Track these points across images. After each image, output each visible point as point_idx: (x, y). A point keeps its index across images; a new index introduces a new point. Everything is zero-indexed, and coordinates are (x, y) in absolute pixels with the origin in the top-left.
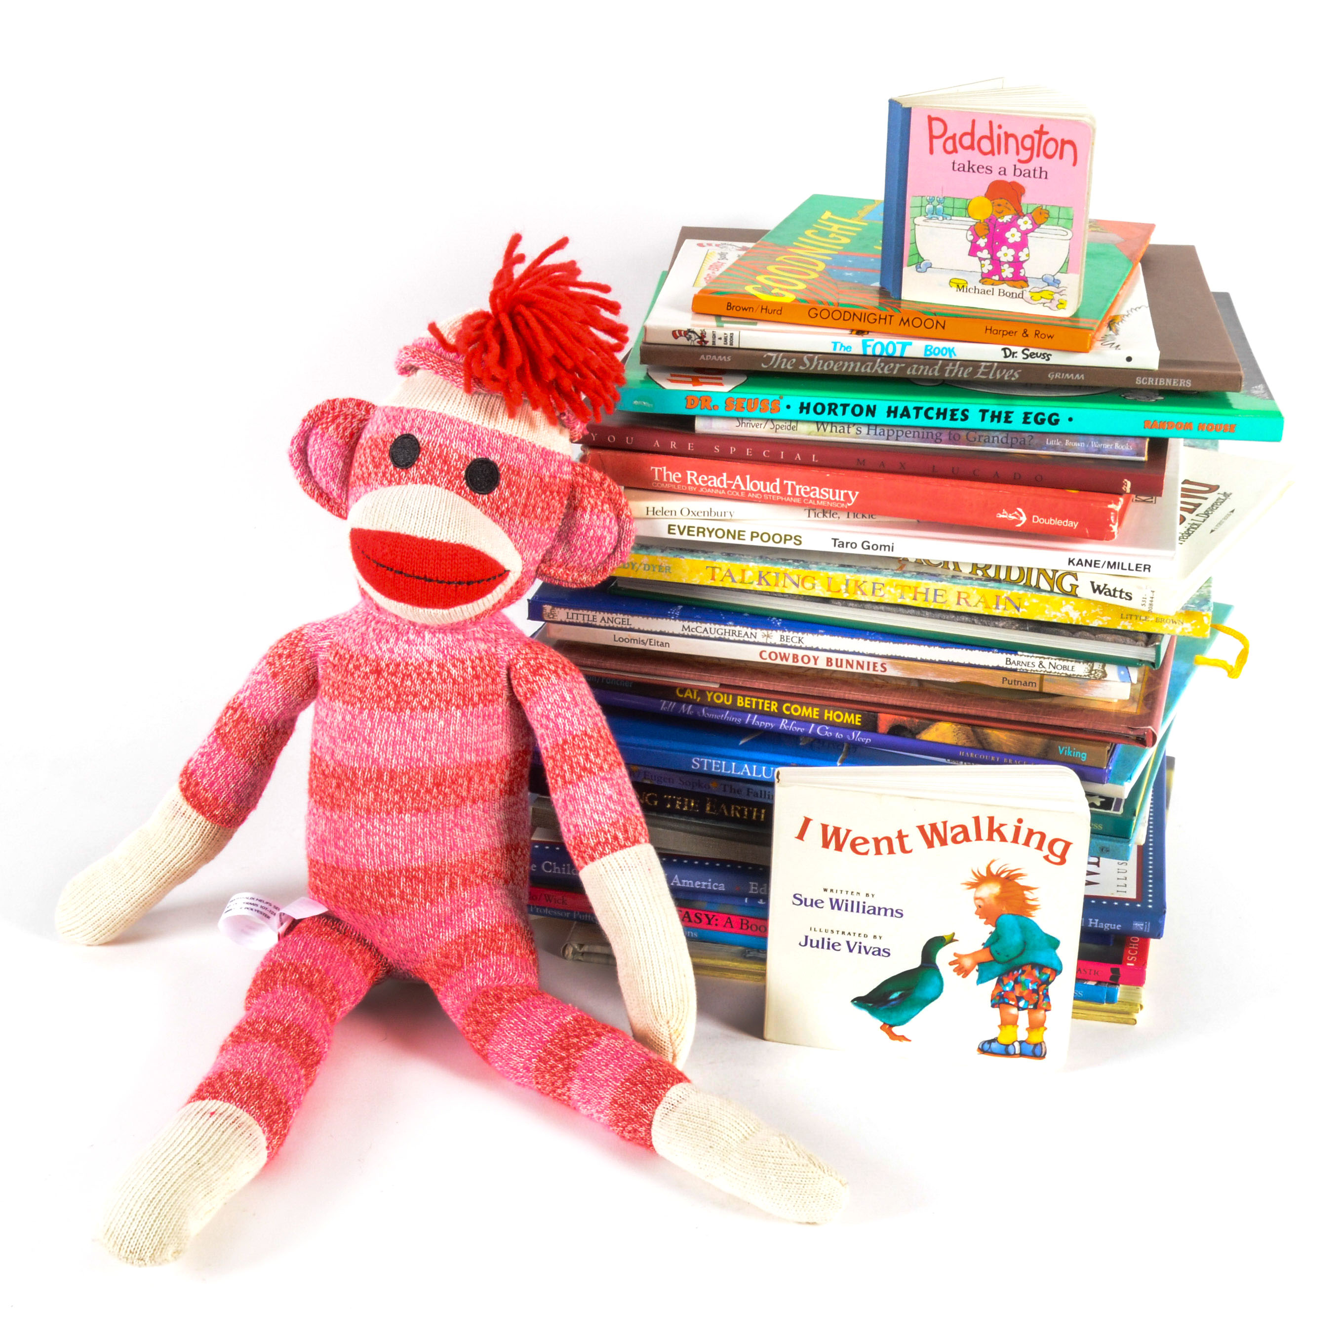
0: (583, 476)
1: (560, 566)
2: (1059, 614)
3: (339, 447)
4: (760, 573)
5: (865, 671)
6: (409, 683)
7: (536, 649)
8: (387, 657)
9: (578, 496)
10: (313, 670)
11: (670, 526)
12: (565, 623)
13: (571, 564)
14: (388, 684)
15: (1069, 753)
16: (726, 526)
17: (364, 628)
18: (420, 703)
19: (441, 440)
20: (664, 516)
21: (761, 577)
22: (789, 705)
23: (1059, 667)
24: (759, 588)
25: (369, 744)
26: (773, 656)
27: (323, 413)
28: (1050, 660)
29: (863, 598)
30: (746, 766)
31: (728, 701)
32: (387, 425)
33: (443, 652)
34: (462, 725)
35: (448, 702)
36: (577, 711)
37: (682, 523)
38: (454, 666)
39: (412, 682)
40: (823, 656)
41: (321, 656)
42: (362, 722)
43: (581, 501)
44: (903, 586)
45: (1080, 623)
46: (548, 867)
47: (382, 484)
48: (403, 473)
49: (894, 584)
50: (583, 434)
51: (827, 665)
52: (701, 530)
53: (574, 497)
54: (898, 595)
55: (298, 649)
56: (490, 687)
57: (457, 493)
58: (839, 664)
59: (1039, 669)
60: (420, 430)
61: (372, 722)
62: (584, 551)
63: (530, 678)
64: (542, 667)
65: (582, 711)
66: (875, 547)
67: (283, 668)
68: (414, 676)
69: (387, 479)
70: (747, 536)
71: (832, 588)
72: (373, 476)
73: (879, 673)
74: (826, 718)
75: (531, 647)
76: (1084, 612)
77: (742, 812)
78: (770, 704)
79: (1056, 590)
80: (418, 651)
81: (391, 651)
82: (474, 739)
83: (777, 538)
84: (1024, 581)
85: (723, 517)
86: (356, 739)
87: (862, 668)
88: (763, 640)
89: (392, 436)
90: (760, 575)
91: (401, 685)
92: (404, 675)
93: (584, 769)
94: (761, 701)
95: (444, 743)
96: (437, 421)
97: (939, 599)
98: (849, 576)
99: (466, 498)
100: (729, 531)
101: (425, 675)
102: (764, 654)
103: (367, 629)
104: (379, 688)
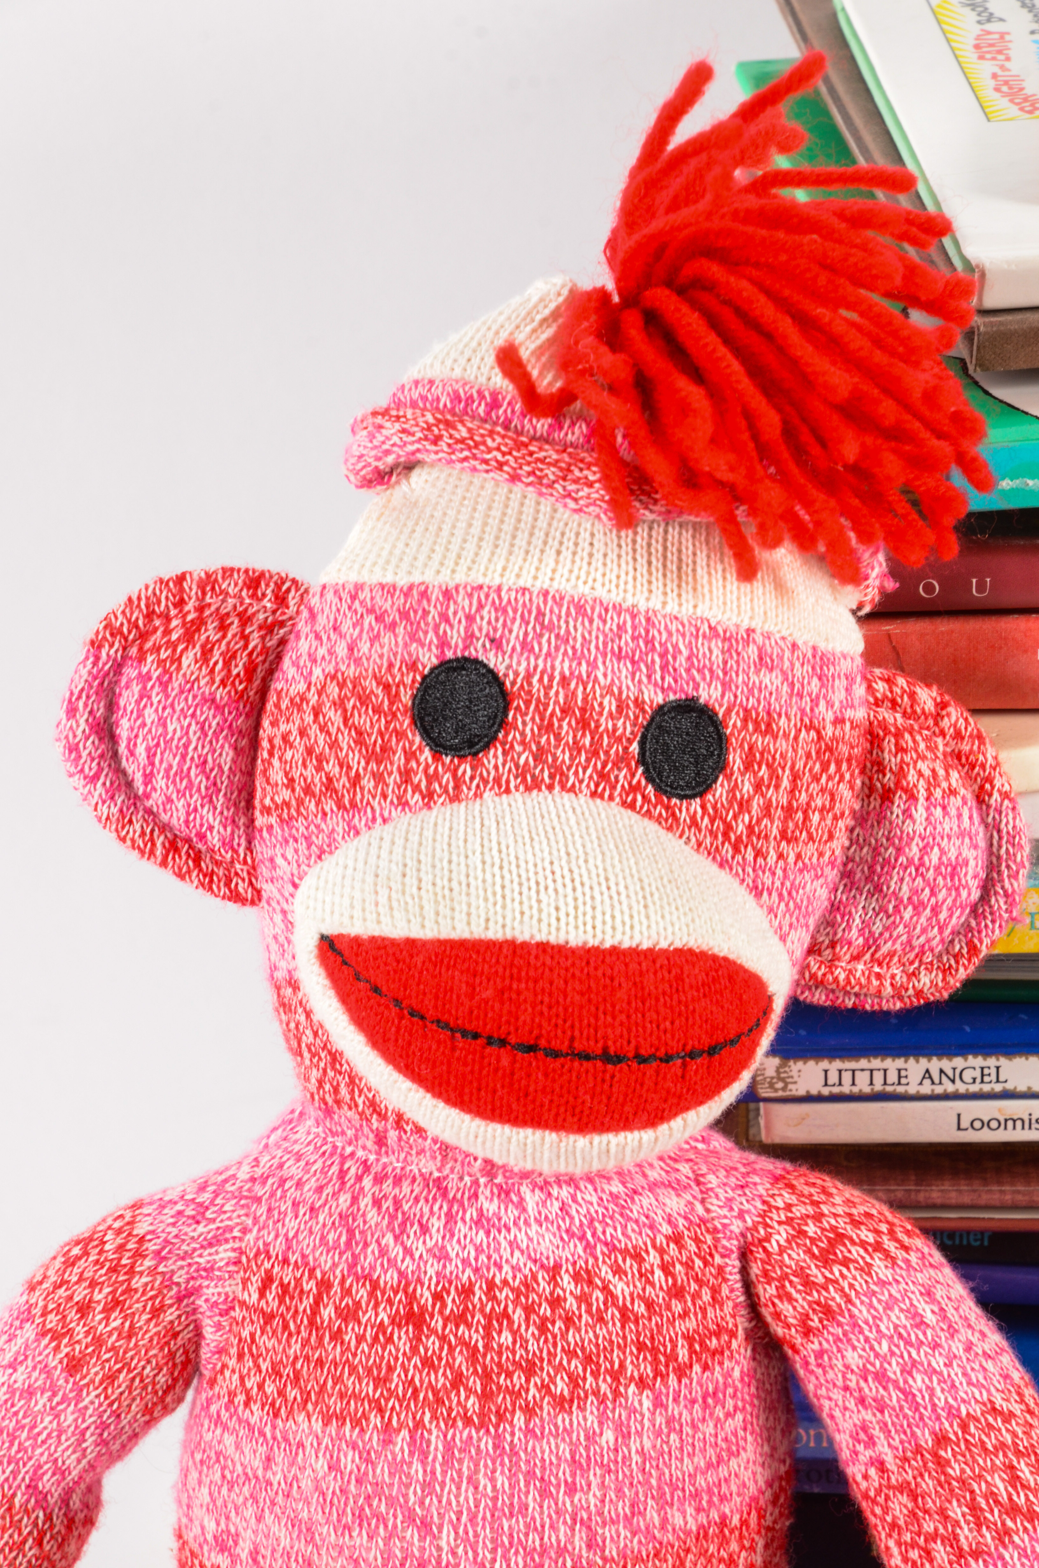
0: (894, 705)
1: (856, 958)
3: (219, 709)
6: (506, 1338)
7: (806, 1190)
8: (431, 1272)
9: (891, 760)
10: (185, 1335)
12: (819, 1099)
13: (885, 949)
14: (451, 1349)
17: (344, 1200)
18: (545, 1388)
19: (561, 666)
25: (425, 1526)
27: (149, 616)
32: (387, 638)
33: (582, 1238)
34: (659, 1434)
35: (616, 1375)
36: (958, 1348)
38: (618, 1271)
39: (515, 1333)
41: (211, 1291)
42: (396, 1467)
43: (901, 774)
47: (403, 804)
48: (466, 769)
50: (882, 590)
53: (880, 766)
55: (138, 1282)
56: (710, 1313)
57: (624, 804)
60: (496, 643)
61: (423, 1463)
62: (918, 908)
63: (817, 1274)
64: (840, 1237)
65: (969, 1347)
67: (99, 1342)
68: (518, 1315)
69: (416, 788)
72: (368, 783)
75: (791, 1187)
80: (513, 1245)
81: (442, 1256)
82: (688, 1466)
86: (382, 1519)
89: (413, 666)
91: (487, 1346)
92: (489, 1318)
93: (1013, 1510)
95: (619, 1491)
96: (540, 614)
99: (649, 814)
101: (545, 1309)
103: (355, 1200)
104: (428, 1363)
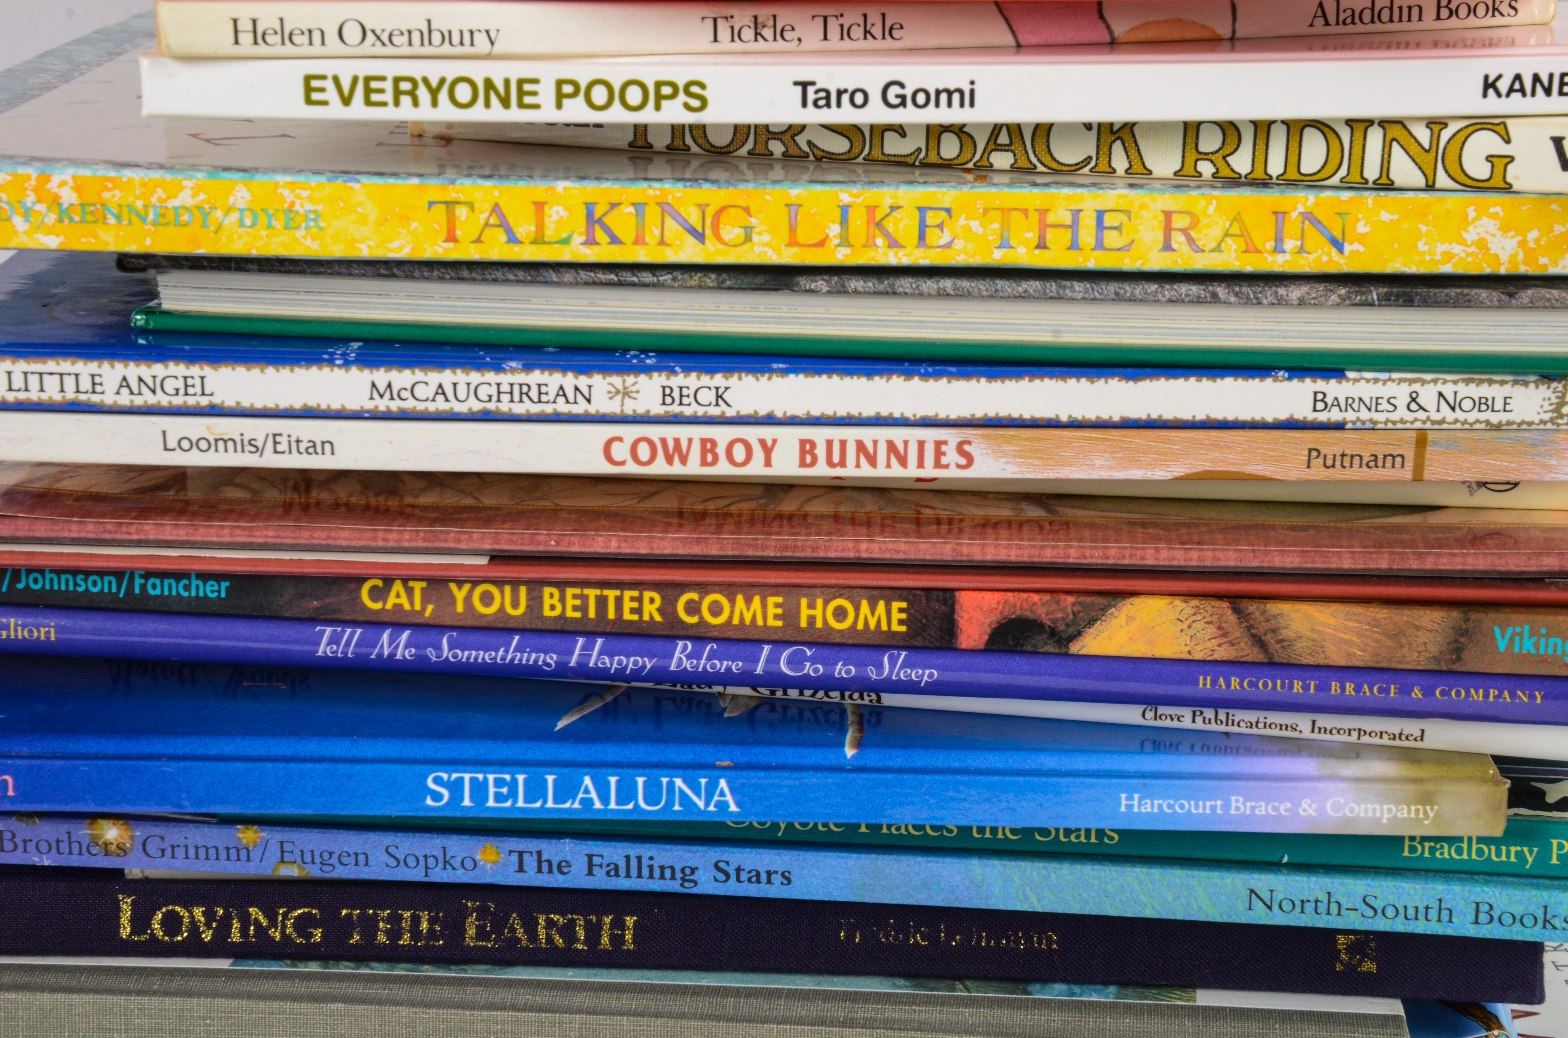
2: (1457, 249)
4: (590, 209)
5: (912, 471)
11: (308, 79)
15: (1528, 646)
16: (478, 71)
20: (289, 49)
21: (592, 220)
22: (694, 596)
23: (1467, 405)
24: (590, 255)
26: (644, 452)
28: (1440, 387)
29: (892, 258)
30: (587, 781)
31: (515, 605)
37: (346, 71)
40: (788, 437)
44: (1006, 212)
45: (1522, 269)
49: (980, 205)
51: (803, 464)
52: (405, 86)
54: (994, 238)
58: (836, 458)
59: (1409, 416)
66: (921, 98)
70: (546, 94)
71: (802, 236)
73: (953, 473)
74: (804, 623)
76: (1533, 235)
77: (568, 932)
78: (640, 600)
79: (1442, 180)
83: (634, 96)
84: (1343, 172)
85: (467, 49)
87: (903, 462)
88: (612, 407)
90: (590, 215)
94: (611, 594)
97: (1111, 239)
98: (845, 195)
100: (489, 84)
102: (616, 447)
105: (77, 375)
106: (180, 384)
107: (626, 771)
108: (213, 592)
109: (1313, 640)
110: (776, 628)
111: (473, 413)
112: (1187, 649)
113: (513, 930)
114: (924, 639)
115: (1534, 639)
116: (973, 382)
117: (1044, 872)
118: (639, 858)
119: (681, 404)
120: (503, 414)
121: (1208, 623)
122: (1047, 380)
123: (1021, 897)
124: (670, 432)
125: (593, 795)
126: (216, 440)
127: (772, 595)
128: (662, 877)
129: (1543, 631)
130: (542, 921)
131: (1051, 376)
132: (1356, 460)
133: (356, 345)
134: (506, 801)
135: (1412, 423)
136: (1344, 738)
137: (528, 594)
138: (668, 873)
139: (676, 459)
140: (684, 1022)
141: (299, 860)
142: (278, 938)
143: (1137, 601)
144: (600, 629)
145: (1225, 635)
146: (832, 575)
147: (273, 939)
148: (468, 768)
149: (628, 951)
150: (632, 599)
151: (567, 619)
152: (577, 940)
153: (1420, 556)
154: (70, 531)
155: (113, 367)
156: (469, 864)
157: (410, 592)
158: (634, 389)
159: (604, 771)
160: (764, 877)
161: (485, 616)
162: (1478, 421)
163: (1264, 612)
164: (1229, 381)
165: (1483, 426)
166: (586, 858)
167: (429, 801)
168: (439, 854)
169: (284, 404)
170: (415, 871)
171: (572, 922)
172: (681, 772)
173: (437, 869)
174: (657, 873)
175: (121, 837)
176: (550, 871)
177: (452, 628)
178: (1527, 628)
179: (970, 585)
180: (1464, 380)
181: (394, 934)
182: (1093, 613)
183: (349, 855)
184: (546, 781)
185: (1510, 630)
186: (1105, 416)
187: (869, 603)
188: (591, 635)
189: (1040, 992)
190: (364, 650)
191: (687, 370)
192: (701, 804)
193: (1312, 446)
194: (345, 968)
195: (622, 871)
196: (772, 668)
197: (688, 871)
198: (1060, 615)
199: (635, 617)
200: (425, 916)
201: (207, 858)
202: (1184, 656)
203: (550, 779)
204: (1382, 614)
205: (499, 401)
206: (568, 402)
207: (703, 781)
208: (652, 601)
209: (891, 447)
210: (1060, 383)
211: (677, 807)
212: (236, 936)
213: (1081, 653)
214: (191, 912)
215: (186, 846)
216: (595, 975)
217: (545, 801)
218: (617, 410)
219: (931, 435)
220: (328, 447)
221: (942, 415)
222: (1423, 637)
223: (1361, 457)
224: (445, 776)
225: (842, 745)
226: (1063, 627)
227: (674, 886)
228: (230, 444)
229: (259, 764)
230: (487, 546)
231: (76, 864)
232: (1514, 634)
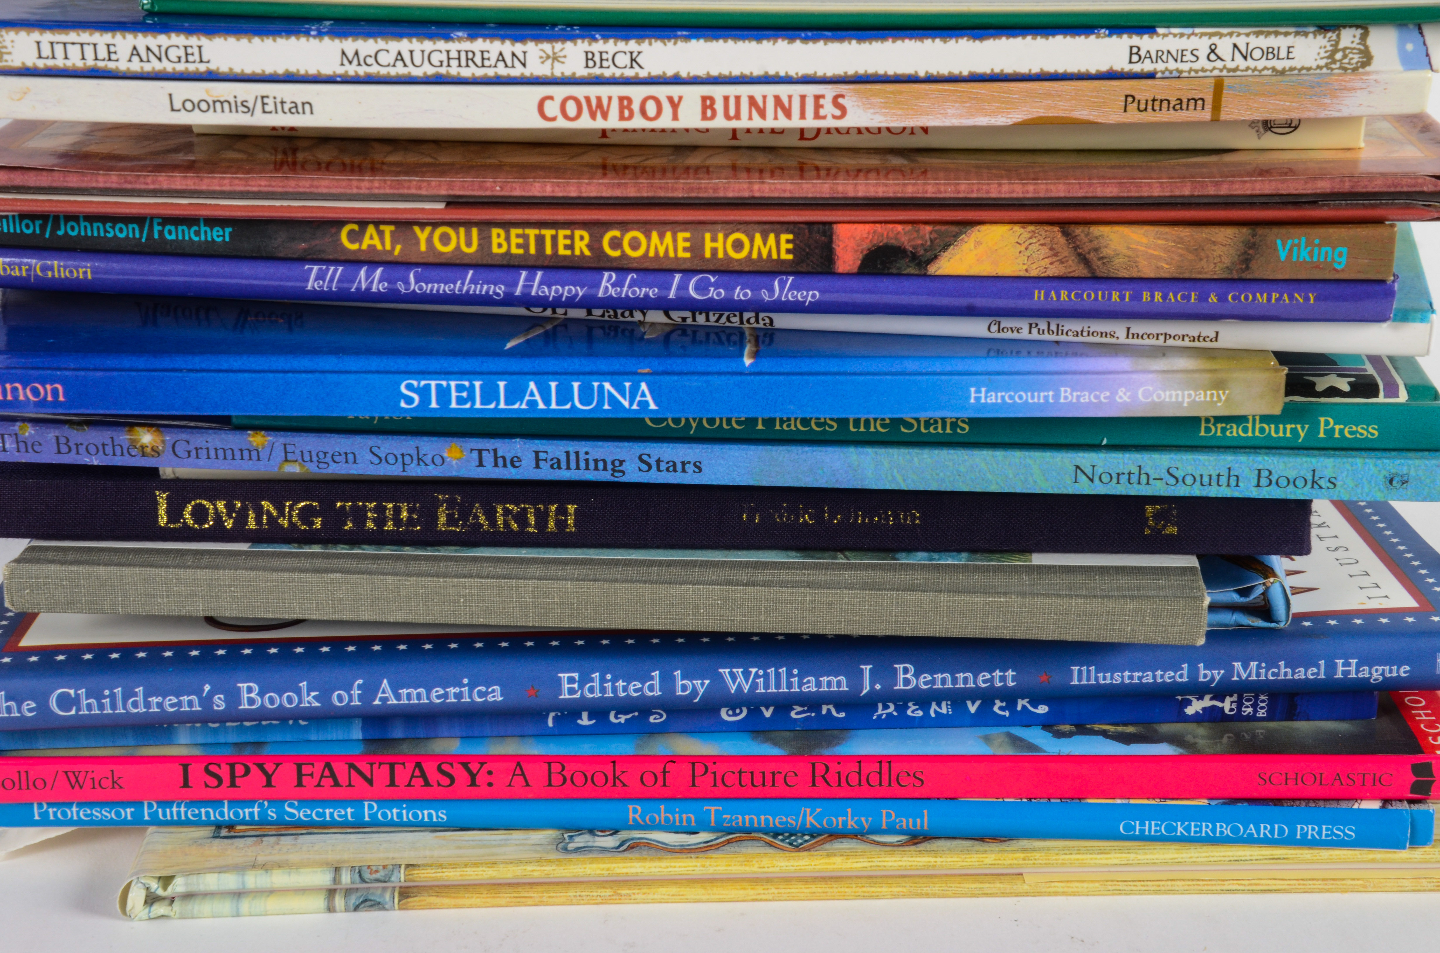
5: (796, 122)
12: (36, 72)
15: (1304, 255)
22: (616, 233)
23: (1257, 54)
26: (571, 108)
28: (1234, 39)
30: (532, 386)
31: (469, 244)
40: (692, 95)
46: (65, 702)
51: (704, 117)
58: (732, 112)
59: (1209, 66)
73: (830, 123)
74: (708, 254)
77: (521, 518)
78: (571, 237)
87: (788, 114)
88: (543, 70)
94: (548, 233)
102: (548, 104)
105: (95, 45)
106: (181, 53)
107: (564, 377)
108: (218, 236)
109: (1129, 257)
110: (685, 259)
111: (427, 77)
112: (1025, 267)
113: (476, 517)
114: (808, 265)
115: (1309, 249)
116: (846, 44)
117: (908, 457)
118: (577, 453)
119: (601, 67)
120: (453, 77)
121: (1042, 245)
122: (907, 41)
123: (890, 478)
124: (593, 91)
125: (538, 397)
126: (214, 102)
127: (682, 231)
128: (596, 468)
129: (1317, 241)
130: (500, 510)
131: (911, 37)
132: (1165, 104)
133: (328, 23)
134: (465, 404)
135: (1211, 71)
136: (1153, 342)
137: (479, 234)
138: (601, 465)
139: (599, 115)
140: (617, 585)
141: (300, 459)
142: (286, 525)
143: (983, 228)
144: (539, 263)
145: (1056, 255)
146: (731, 212)
147: (282, 526)
148: (434, 376)
149: (571, 532)
150: (566, 237)
151: (511, 255)
152: (529, 525)
153: (1217, 184)
154: (97, 181)
155: (124, 38)
156: (438, 460)
157: (381, 234)
158: (562, 54)
159: (545, 377)
160: (679, 467)
161: (444, 254)
162: (1265, 68)
163: (1087, 235)
164: (1059, 38)
165: (1269, 72)
166: (534, 454)
167: (403, 404)
168: (414, 453)
169: (269, 70)
170: (394, 467)
171: (525, 511)
172: (609, 377)
173: (413, 465)
174: (592, 465)
175: (155, 441)
176: (505, 466)
177: (417, 264)
178: (1303, 239)
179: (845, 219)
180: (1255, 33)
181: (380, 522)
182: (947, 240)
183: (340, 454)
184: (498, 386)
185: (1290, 242)
186: (956, 71)
187: (762, 235)
188: (532, 268)
189: (905, 559)
190: (345, 285)
191: (605, 38)
192: (626, 404)
193: (1128, 93)
194: (342, 550)
195: (563, 465)
196: (683, 293)
197: (617, 463)
198: (920, 242)
199: (568, 252)
200: (404, 506)
201: (225, 458)
202: (1022, 274)
203: (502, 384)
204: (1184, 232)
205: (449, 66)
206: (506, 66)
207: (627, 384)
208: (582, 238)
209: (777, 99)
210: (918, 44)
211: (606, 407)
212: (252, 524)
213: (937, 273)
214: (214, 505)
215: (208, 449)
216: (544, 553)
217: (498, 404)
218: (548, 73)
219: (811, 90)
220: (307, 107)
221: (820, 74)
222: (1219, 250)
223: (1169, 101)
224: (415, 383)
225: (741, 355)
226: (922, 252)
227: (605, 476)
228: (226, 105)
229: (262, 375)
230: (443, 192)
231: (119, 464)
232: (1293, 246)
